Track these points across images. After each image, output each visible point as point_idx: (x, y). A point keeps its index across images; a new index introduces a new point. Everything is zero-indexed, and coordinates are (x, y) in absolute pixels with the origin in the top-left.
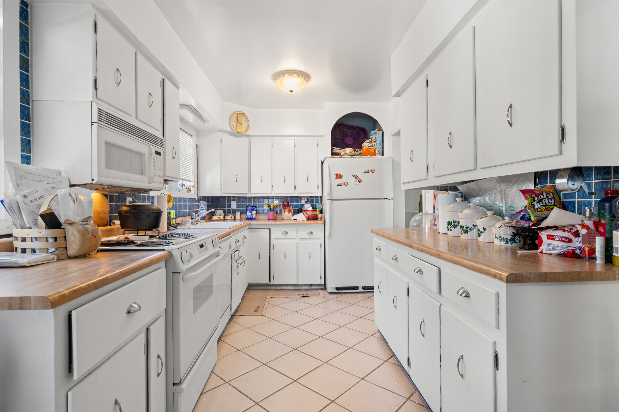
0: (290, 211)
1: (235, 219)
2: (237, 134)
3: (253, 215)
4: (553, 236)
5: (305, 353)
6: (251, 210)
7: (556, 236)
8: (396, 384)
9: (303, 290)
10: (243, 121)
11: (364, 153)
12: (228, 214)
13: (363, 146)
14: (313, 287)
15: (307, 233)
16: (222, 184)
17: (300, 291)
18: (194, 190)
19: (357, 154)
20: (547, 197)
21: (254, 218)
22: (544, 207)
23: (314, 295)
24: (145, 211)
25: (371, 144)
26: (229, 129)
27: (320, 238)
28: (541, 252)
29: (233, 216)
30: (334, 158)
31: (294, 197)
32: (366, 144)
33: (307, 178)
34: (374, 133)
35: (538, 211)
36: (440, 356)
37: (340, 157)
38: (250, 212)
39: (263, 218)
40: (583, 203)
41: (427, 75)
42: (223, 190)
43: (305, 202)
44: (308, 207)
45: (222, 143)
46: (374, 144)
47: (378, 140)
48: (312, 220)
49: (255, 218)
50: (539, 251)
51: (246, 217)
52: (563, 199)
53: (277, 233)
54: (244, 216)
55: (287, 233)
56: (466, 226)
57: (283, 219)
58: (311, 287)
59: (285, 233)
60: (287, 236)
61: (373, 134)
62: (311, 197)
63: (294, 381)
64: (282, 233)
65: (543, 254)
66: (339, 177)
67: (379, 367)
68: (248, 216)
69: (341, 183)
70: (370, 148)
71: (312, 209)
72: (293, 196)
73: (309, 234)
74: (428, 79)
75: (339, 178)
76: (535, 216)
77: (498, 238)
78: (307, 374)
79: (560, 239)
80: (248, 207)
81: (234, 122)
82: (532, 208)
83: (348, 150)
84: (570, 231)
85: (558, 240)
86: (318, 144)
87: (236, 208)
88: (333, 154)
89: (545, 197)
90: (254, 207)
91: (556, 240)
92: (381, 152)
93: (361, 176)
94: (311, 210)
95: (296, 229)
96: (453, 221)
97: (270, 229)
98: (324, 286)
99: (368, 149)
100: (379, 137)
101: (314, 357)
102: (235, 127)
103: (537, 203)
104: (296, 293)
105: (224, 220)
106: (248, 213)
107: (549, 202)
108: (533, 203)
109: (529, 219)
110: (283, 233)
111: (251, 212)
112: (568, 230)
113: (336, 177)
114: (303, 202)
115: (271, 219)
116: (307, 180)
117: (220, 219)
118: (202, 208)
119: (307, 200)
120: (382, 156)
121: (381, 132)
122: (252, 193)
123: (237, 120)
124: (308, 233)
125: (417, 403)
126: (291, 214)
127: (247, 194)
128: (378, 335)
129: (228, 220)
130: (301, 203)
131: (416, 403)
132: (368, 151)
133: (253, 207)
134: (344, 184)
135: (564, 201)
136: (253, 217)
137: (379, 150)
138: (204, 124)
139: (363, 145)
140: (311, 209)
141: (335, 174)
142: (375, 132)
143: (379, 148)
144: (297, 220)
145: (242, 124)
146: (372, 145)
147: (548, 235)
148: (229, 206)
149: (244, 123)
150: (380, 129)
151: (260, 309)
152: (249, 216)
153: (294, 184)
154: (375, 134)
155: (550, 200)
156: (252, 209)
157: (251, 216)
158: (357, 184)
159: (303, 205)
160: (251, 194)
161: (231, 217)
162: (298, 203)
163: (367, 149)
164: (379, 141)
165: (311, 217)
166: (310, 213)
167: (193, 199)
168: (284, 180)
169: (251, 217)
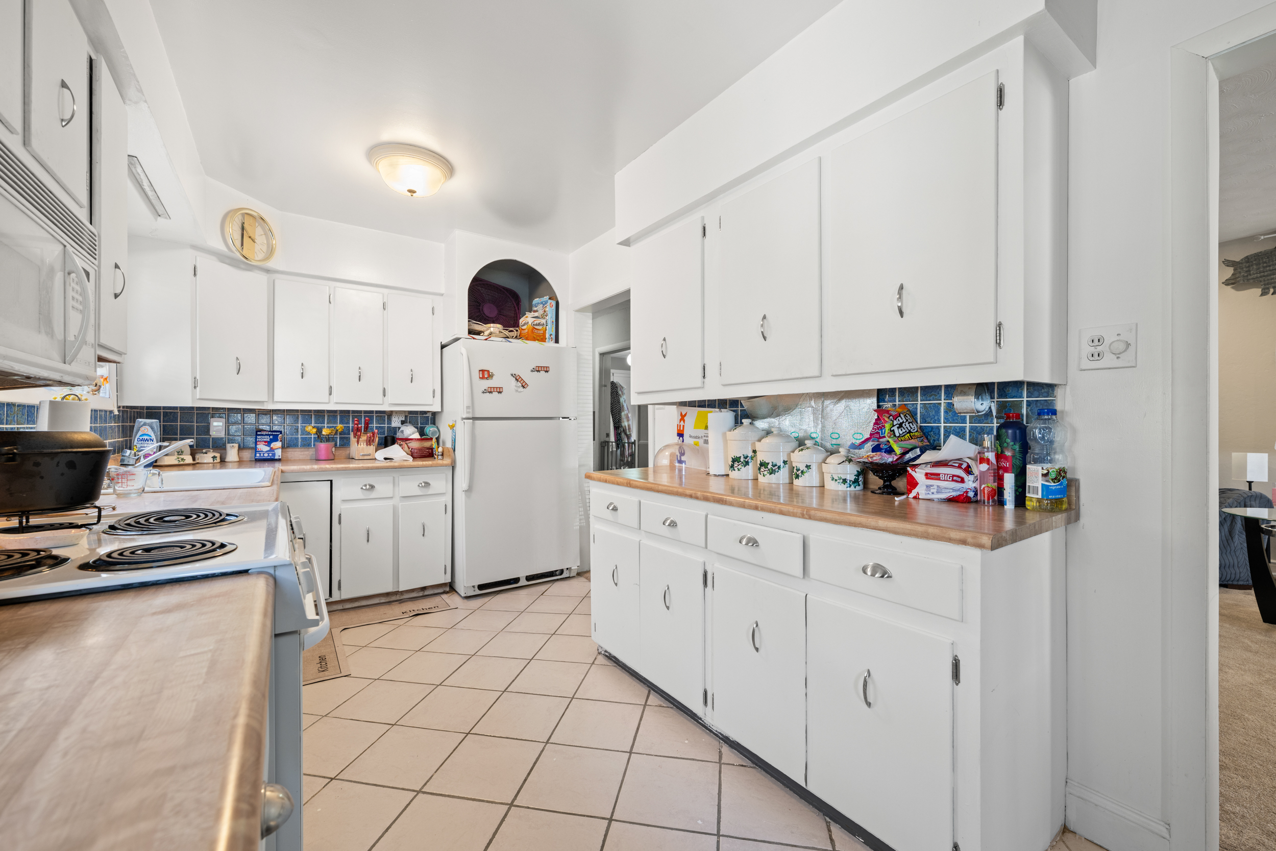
0: (369, 442)
1: (223, 461)
2: (243, 263)
3: (275, 451)
4: (939, 474)
5: (493, 736)
6: (268, 440)
7: (944, 475)
8: (686, 742)
9: (407, 601)
10: (258, 232)
11: (526, 335)
12: (204, 451)
13: (524, 322)
14: (427, 593)
15: (418, 484)
16: (198, 378)
17: (402, 604)
18: (108, 389)
19: (513, 337)
20: (907, 420)
21: (277, 457)
22: (908, 435)
23: (436, 607)
24: (59, 450)
25: (538, 321)
26: (221, 247)
27: (444, 493)
28: (915, 498)
29: (218, 455)
30: (474, 338)
31: (375, 412)
32: (527, 320)
33: (412, 375)
34: (542, 303)
35: (902, 440)
36: (806, 678)
37: (486, 340)
38: (266, 445)
39: (301, 457)
40: (952, 429)
41: (703, 218)
42: (200, 391)
43: (400, 422)
44: (410, 431)
45: (198, 276)
46: (543, 321)
47: (549, 316)
48: (420, 458)
49: (280, 457)
50: (911, 495)
51: (255, 456)
52: (921, 423)
53: (347, 489)
54: (247, 455)
55: (372, 487)
56: (772, 462)
57: (351, 458)
58: (422, 592)
59: (368, 487)
60: (374, 494)
61: (538, 303)
62: (410, 412)
63: (509, 806)
64: (362, 488)
65: (919, 501)
66: (486, 376)
67: (641, 719)
68: (260, 454)
69: (491, 388)
70: (536, 327)
71: (419, 437)
72: (373, 411)
73: (422, 486)
74: (705, 224)
75: (487, 378)
76: (900, 447)
77: (836, 480)
78: (525, 780)
79: (949, 478)
80: (258, 433)
81: (233, 231)
82: (892, 436)
83: (495, 328)
84: (960, 467)
85: (947, 481)
86: (433, 309)
87: (224, 436)
88: (471, 332)
89: (905, 421)
90: (277, 433)
91: (944, 479)
92: (553, 336)
93: (527, 376)
94: (418, 439)
95: (394, 477)
96: (743, 455)
97: (331, 481)
98: (450, 587)
99: (532, 330)
100: (551, 311)
101: (517, 739)
102: (238, 243)
103: (898, 428)
104: (397, 610)
105: (193, 464)
106: (262, 447)
107: (911, 428)
108: (892, 429)
109: (890, 451)
110: (364, 488)
111: (268, 443)
112: (957, 465)
113: (481, 376)
114: (396, 423)
115: (323, 458)
116: (412, 378)
117: (182, 463)
118: (145, 437)
119: (404, 419)
120: (556, 345)
121: (554, 303)
122: (277, 402)
123: (243, 229)
124: (419, 486)
125: (737, 765)
126: (372, 448)
127: (263, 402)
128: (601, 660)
129: (205, 465)
130: (391, 424)
131: (734, 765)
132: (533, 332)
133: (274, 433)
134: (495, 390)
135: (922, 426)
136: (275, 457)
137: (551, 333)
138: (156, 220)
139: (522, 321)
140: (417, 436)
141: (480, 371)
142: (544, 301)
143: (550, 330)
144: (393, 459)
145: (256, 241)
146: (539, 324)
147: (927, 474)
148: (207, 430)
149: (260, 239)
150: (553, 297)
151: (331, 664)
152: (264, 454)
153: (383, 386)
154: (544, 305)
155: (911, 424)
156: (271, 437)
157: (268, 454)
158: (519, 390)
159: (395, 430)
160: (273, 402)
161: (214, 457)
162: (385, 424)
163: (531, 328)
164: (551, 317)
165: (417, 453)
166: (415, 445)
167: (106, 411)
168: (360, 376)
169: (268, 456)
